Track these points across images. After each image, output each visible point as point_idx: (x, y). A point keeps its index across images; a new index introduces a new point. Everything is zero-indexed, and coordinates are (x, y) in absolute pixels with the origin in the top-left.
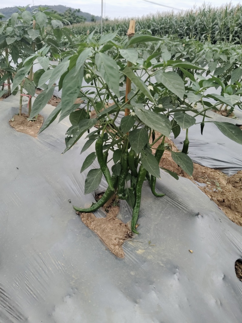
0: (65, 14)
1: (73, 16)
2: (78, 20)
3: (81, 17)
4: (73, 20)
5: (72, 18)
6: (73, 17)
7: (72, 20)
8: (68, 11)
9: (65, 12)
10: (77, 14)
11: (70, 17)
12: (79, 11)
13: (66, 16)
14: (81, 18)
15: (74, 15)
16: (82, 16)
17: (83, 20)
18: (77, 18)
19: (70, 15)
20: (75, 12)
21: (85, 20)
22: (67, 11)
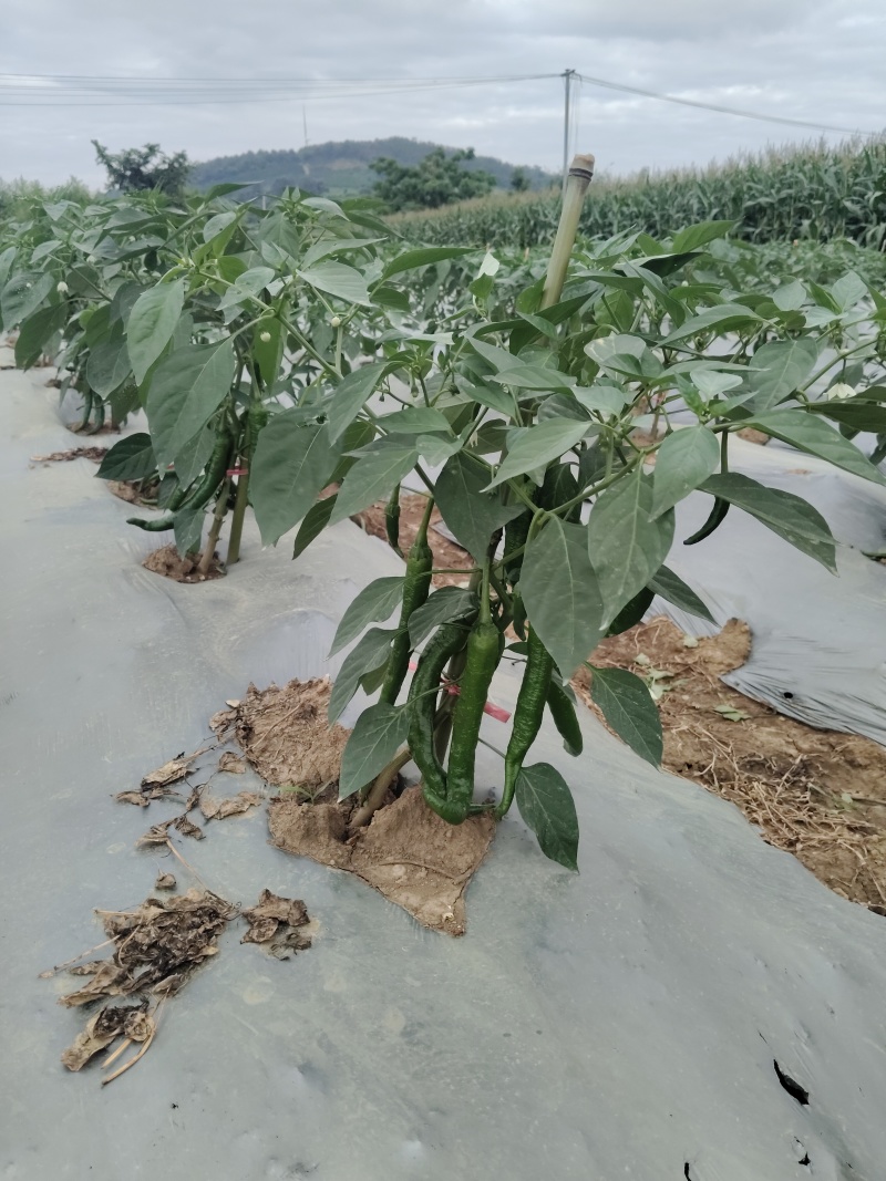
0: (424, 168)
1: (452, 174)
2: (467, 185)
3: (478, 175)
4: (450, 186)
5: (447, 181)
6: (451, 178)
7: (447, 186)
8: (434, 158)
9: (424, 161)
10: (463, 166)
11: (439, 177)
12: (470, 155)
13: (427, 175)
14: (479, 180)
15: (455, 171)
16: (481, 172)
17: (485, 185)
18: (463, 181)
19: (441, 170)
20: (456, 159)
21: (492, 183)
22: (429, 158)
